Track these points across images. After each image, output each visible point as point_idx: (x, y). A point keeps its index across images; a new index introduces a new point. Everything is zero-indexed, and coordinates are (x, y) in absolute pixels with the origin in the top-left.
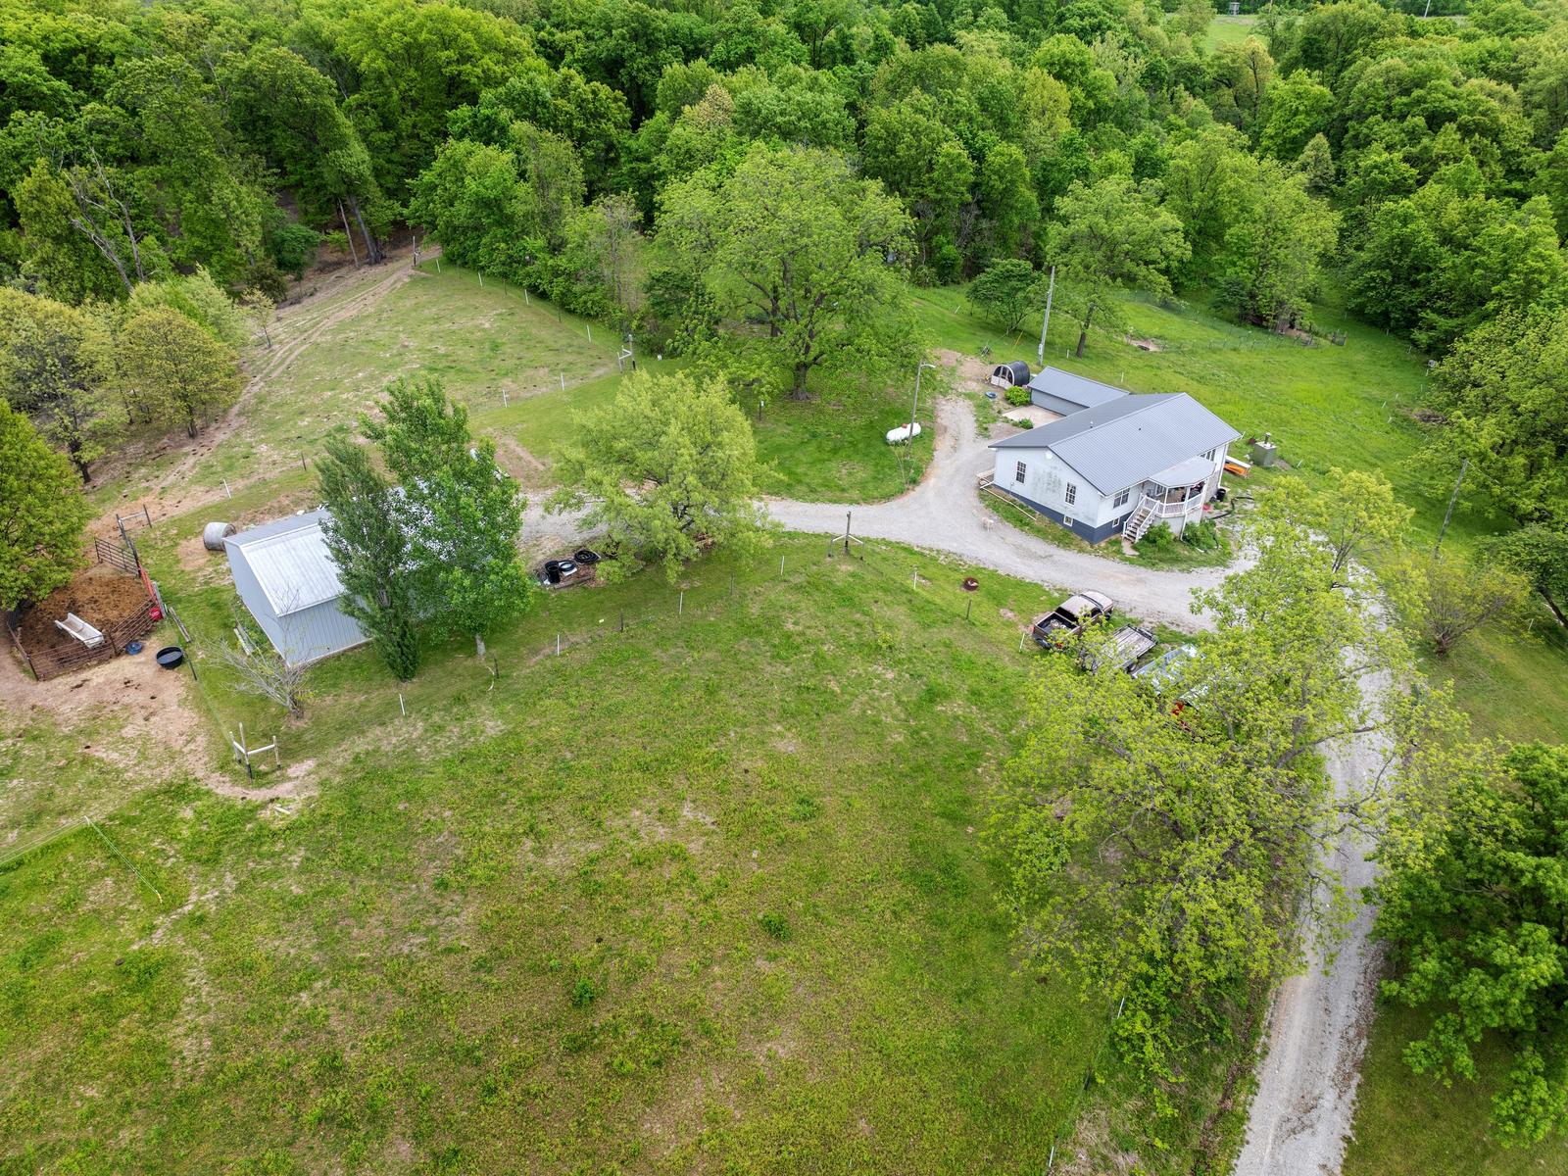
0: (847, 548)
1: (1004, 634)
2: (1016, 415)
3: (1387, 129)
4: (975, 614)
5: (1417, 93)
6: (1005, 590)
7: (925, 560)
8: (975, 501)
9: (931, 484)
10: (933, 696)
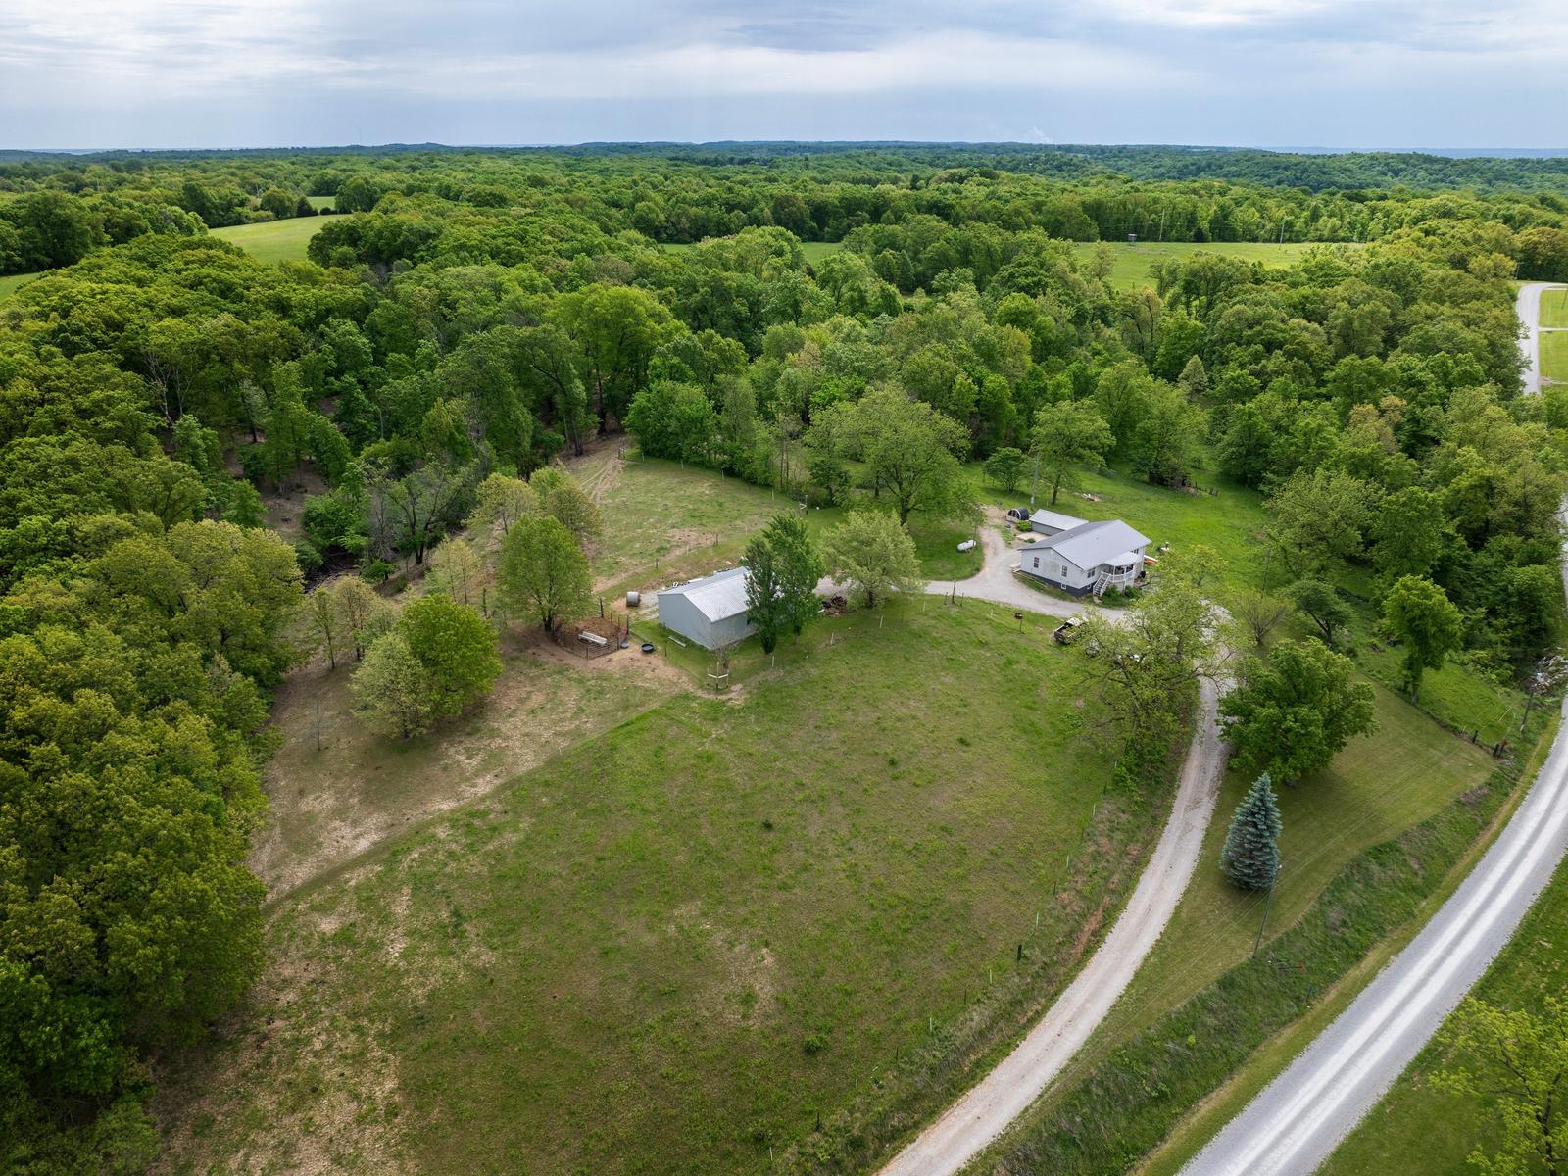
0: (953, 600)
1: (1040, 638)
2: (1026, 536)
3: (1238, 352)
4: (1024, 629)
5: (1258, 328)
6: (1037, 619)
7: (994, 606)
8: (1013, 579)
9: (986, 571)
10: (1010, 663)
